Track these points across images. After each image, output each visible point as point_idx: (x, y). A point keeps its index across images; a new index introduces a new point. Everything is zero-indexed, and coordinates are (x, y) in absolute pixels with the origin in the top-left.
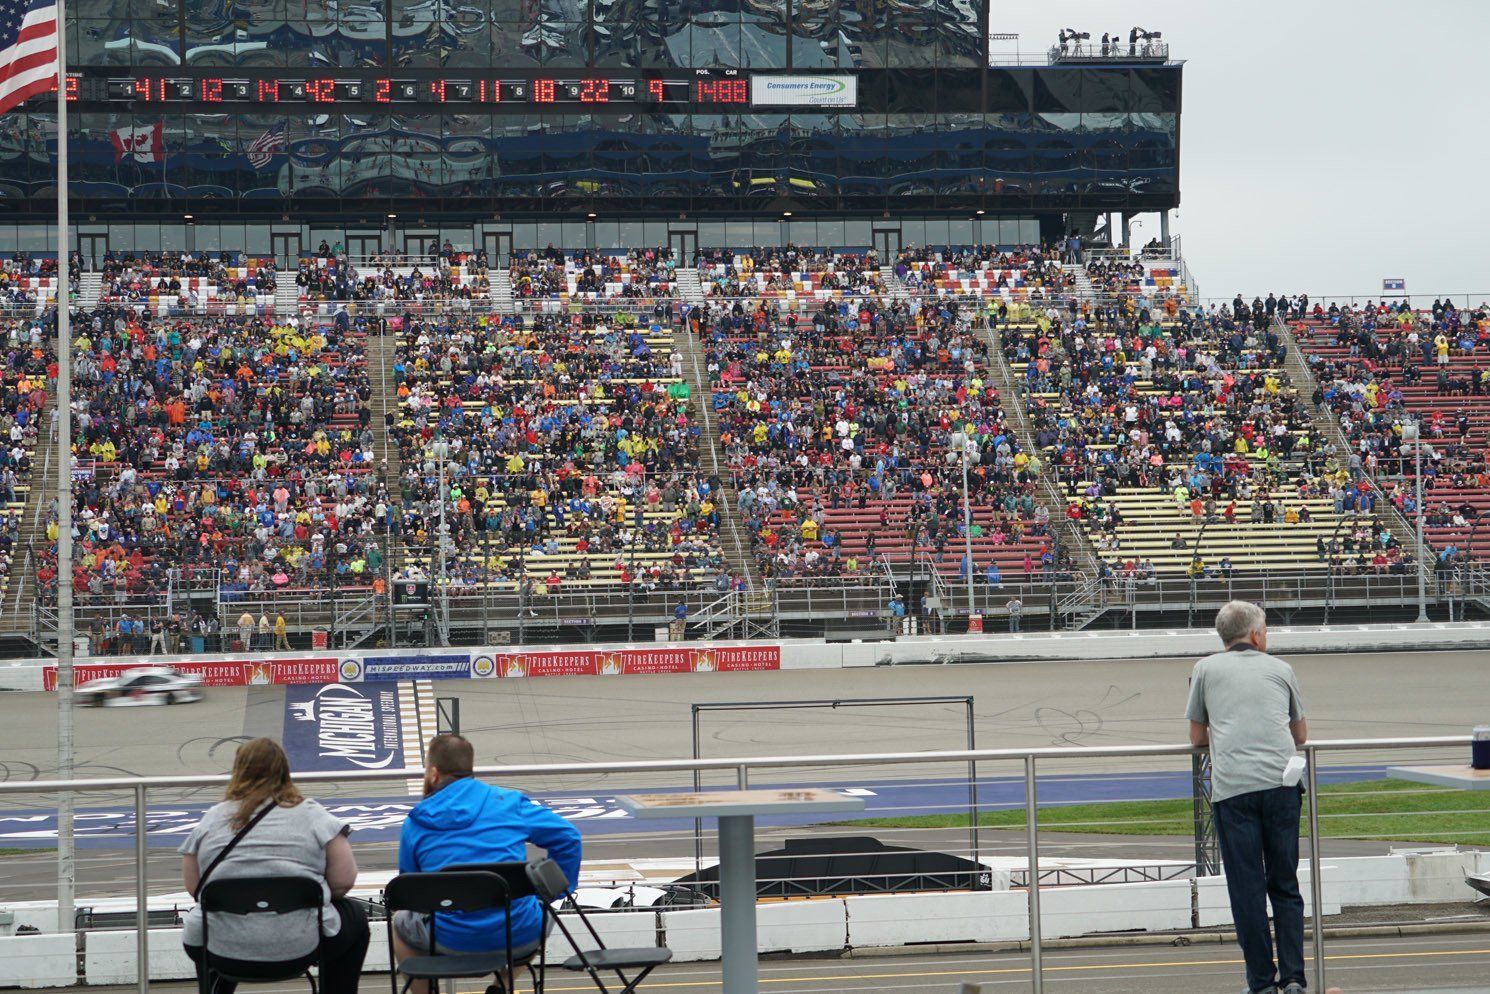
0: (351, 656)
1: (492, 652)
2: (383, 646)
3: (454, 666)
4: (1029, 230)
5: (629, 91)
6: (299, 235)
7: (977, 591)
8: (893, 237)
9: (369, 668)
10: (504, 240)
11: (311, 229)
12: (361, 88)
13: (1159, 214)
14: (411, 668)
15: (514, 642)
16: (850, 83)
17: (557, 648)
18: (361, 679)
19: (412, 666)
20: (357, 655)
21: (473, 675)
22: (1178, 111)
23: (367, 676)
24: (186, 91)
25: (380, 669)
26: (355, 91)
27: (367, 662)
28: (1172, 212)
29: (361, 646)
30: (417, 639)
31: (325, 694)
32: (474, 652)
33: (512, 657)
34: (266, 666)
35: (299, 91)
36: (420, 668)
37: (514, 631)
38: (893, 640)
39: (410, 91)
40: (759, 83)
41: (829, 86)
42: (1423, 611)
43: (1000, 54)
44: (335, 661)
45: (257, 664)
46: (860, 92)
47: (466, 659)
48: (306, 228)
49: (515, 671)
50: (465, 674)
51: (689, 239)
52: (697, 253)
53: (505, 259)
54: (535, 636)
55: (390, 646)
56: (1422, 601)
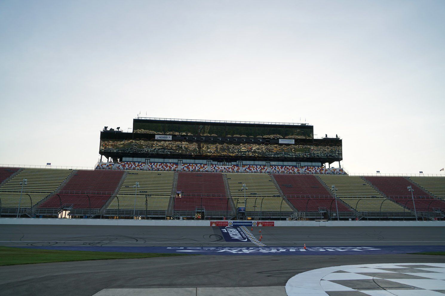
0: (230, 222)
1: (256, 221)
2: (236, 220)
3: (249, 224)
4: (320, 164)
5: (261, 141)
6: (211, 161)
7: (339, 214)
8: (299, 164)
9: (234, 223)
10: (241, 163)
11: (213, 161)
12: (221, 139)
13: (338, 162)
14: (241, 224)
15: (259, 220)
16: (294, 140)
17: (267, 221)
18: (232, 226)
19: (242, 223)
20: (232, 221)
21: (253, 226)
22: (342, 146)
23: (233, 225)
24: (196, 139)
25: (236, 224)
26: (220, 139)
27: (234, 222)
28: (341, 162)
29: (231, 220)
30: (242, 219)
31: (226, 228)
32: (253, 221)
33: (260, 222)
34: (215, 223)
35: (212, 139)
36: (243, 224)
37: (259, 218)
38: (328, 221)
39: (228, 140)
40: (280, 140)
41: (290, 141)
42: (417, 219)
43: (315, 137)
44: (228, 222)
45: (213, 222)
46: (295, 142)
47: (251, 222)
48: (212, 161)
49: (260, 225)
50: (251, 225)
51: (269, 163)
52: (270, 165)
53: (241, 166)
54: (263, 219)
55: (237, 220)
56: (417, 218)
